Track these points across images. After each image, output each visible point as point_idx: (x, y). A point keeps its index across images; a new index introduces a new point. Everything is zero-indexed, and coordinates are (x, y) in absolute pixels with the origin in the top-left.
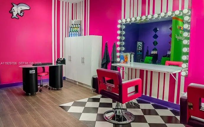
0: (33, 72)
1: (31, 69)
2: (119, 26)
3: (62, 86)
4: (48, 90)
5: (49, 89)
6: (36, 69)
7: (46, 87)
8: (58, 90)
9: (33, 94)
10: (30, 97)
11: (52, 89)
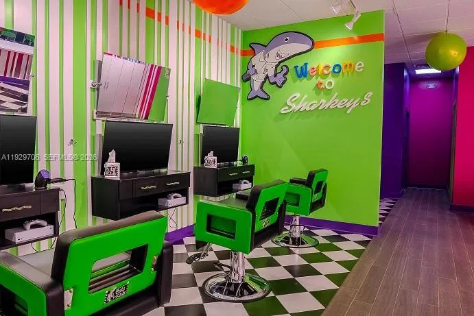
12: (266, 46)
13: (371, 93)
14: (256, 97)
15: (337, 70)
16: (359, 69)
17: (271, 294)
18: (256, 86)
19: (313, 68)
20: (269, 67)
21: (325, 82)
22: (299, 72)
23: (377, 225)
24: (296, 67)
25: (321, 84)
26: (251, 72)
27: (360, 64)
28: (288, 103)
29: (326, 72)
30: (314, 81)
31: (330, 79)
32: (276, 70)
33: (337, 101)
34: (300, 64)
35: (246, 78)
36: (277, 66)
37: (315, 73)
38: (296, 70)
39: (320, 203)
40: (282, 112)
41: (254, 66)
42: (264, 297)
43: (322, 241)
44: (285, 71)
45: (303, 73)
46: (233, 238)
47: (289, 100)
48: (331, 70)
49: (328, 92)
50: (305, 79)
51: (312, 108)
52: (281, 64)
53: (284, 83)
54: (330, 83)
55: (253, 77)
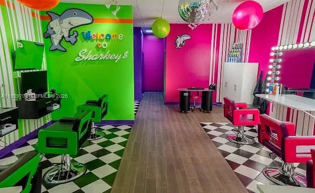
0: (186, 94)
1: (185, 92)
2: (272, 54)
3: (211, 110)
4: (198, 111)
5: (200, 111)
6: (189, 92)
7: (199, 108)
8: (208, 112)
9: (186, 112)
10: (183, 114)
11: (203, 112)
12: (60, 16)
13: (127, 52)
14: (57, 49)
15: (108, 37)
16: (121, 38)
17: (88, 171)
18: (56, 42)
19: (94, 35)
20: (64, 30)
21: (102, 44)
22: (85, 36)
23: (134, 119)
24: (83, 33)
25: (100, 45)
26: (50, 31)
27: (121, 36)
28: (80, 55)
29: (102, 38)
30: (95, 43)
31: (105, 42)
32: (69, 33)
33: (109, 55)
34: (86, 32)
35: (47, 36)
36: (70, 31)
37: (95, 38)
38: (83, 35)
39: (105, 114)
40: (76, 60)
41: (52, 28)
42: (84, 174)
43: (108, 133)
44: (76, 35)
45: (88, 37)
46: (66, 147)
47: (80, 53)
48: (105, 37)
49: (104, 50)
50: (90, 41)
51: (96, 59)
52: (73, 30)
53: (75, 42)
54: (105, 45)
55: (52, 36)
